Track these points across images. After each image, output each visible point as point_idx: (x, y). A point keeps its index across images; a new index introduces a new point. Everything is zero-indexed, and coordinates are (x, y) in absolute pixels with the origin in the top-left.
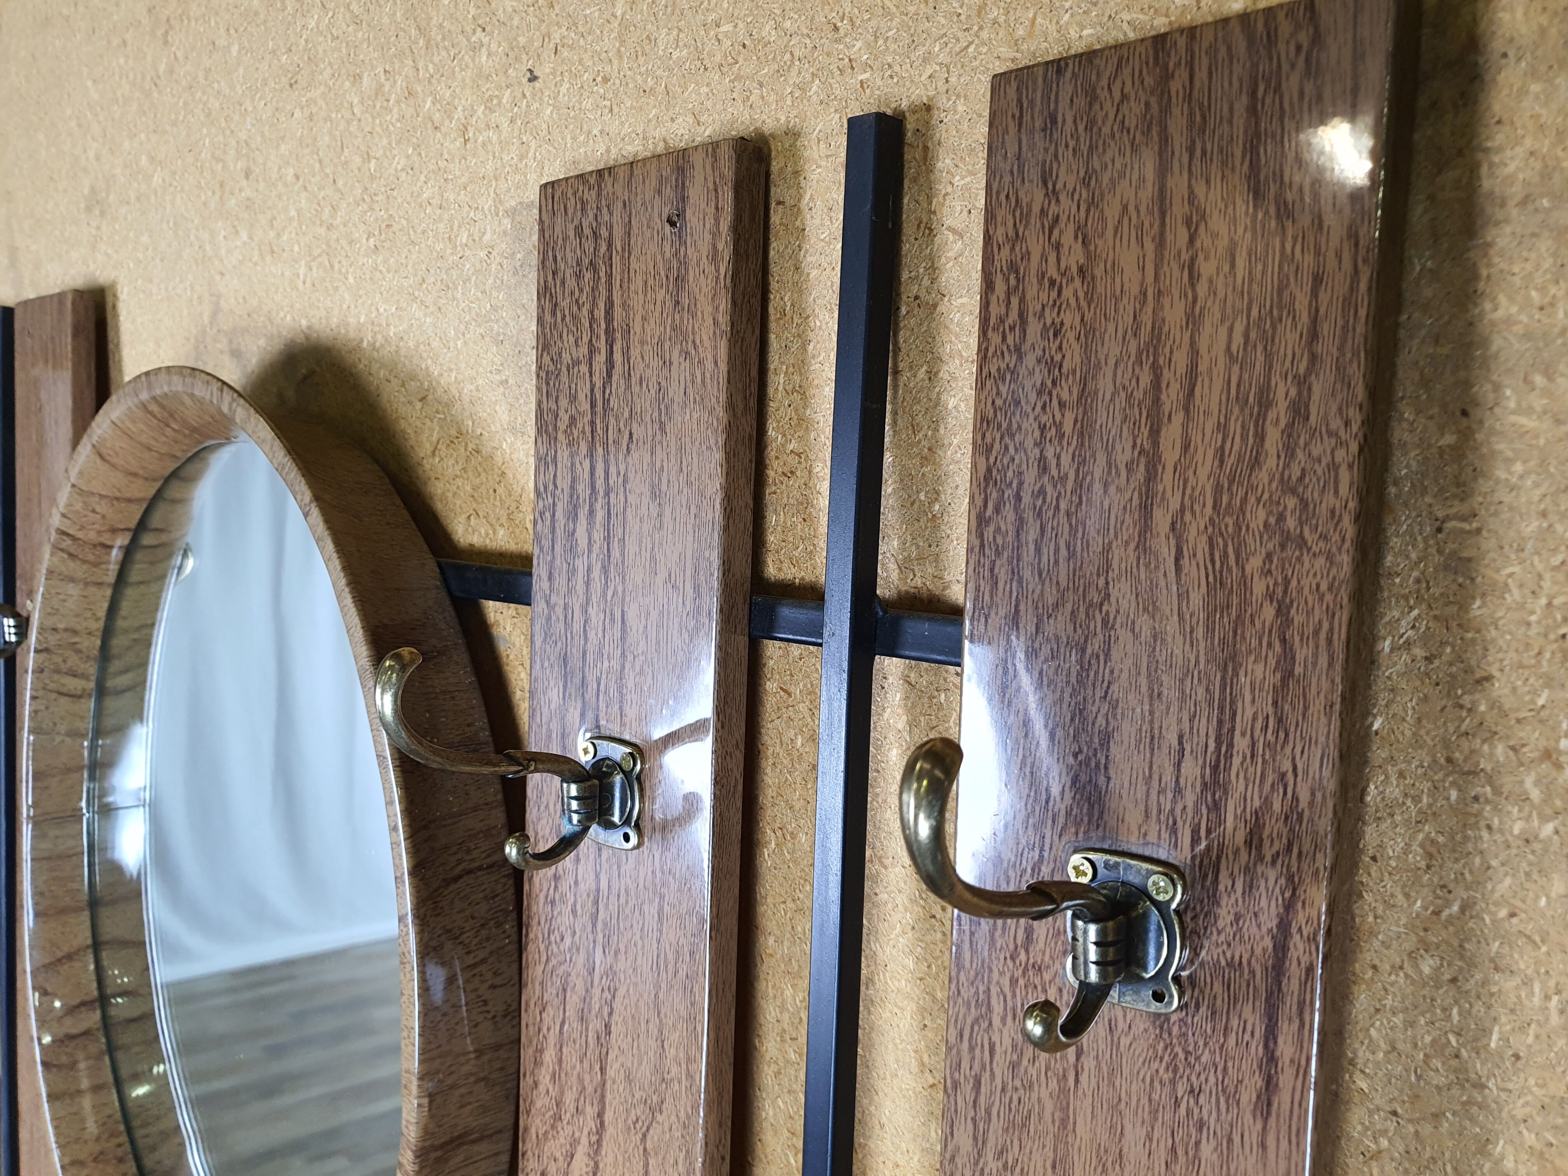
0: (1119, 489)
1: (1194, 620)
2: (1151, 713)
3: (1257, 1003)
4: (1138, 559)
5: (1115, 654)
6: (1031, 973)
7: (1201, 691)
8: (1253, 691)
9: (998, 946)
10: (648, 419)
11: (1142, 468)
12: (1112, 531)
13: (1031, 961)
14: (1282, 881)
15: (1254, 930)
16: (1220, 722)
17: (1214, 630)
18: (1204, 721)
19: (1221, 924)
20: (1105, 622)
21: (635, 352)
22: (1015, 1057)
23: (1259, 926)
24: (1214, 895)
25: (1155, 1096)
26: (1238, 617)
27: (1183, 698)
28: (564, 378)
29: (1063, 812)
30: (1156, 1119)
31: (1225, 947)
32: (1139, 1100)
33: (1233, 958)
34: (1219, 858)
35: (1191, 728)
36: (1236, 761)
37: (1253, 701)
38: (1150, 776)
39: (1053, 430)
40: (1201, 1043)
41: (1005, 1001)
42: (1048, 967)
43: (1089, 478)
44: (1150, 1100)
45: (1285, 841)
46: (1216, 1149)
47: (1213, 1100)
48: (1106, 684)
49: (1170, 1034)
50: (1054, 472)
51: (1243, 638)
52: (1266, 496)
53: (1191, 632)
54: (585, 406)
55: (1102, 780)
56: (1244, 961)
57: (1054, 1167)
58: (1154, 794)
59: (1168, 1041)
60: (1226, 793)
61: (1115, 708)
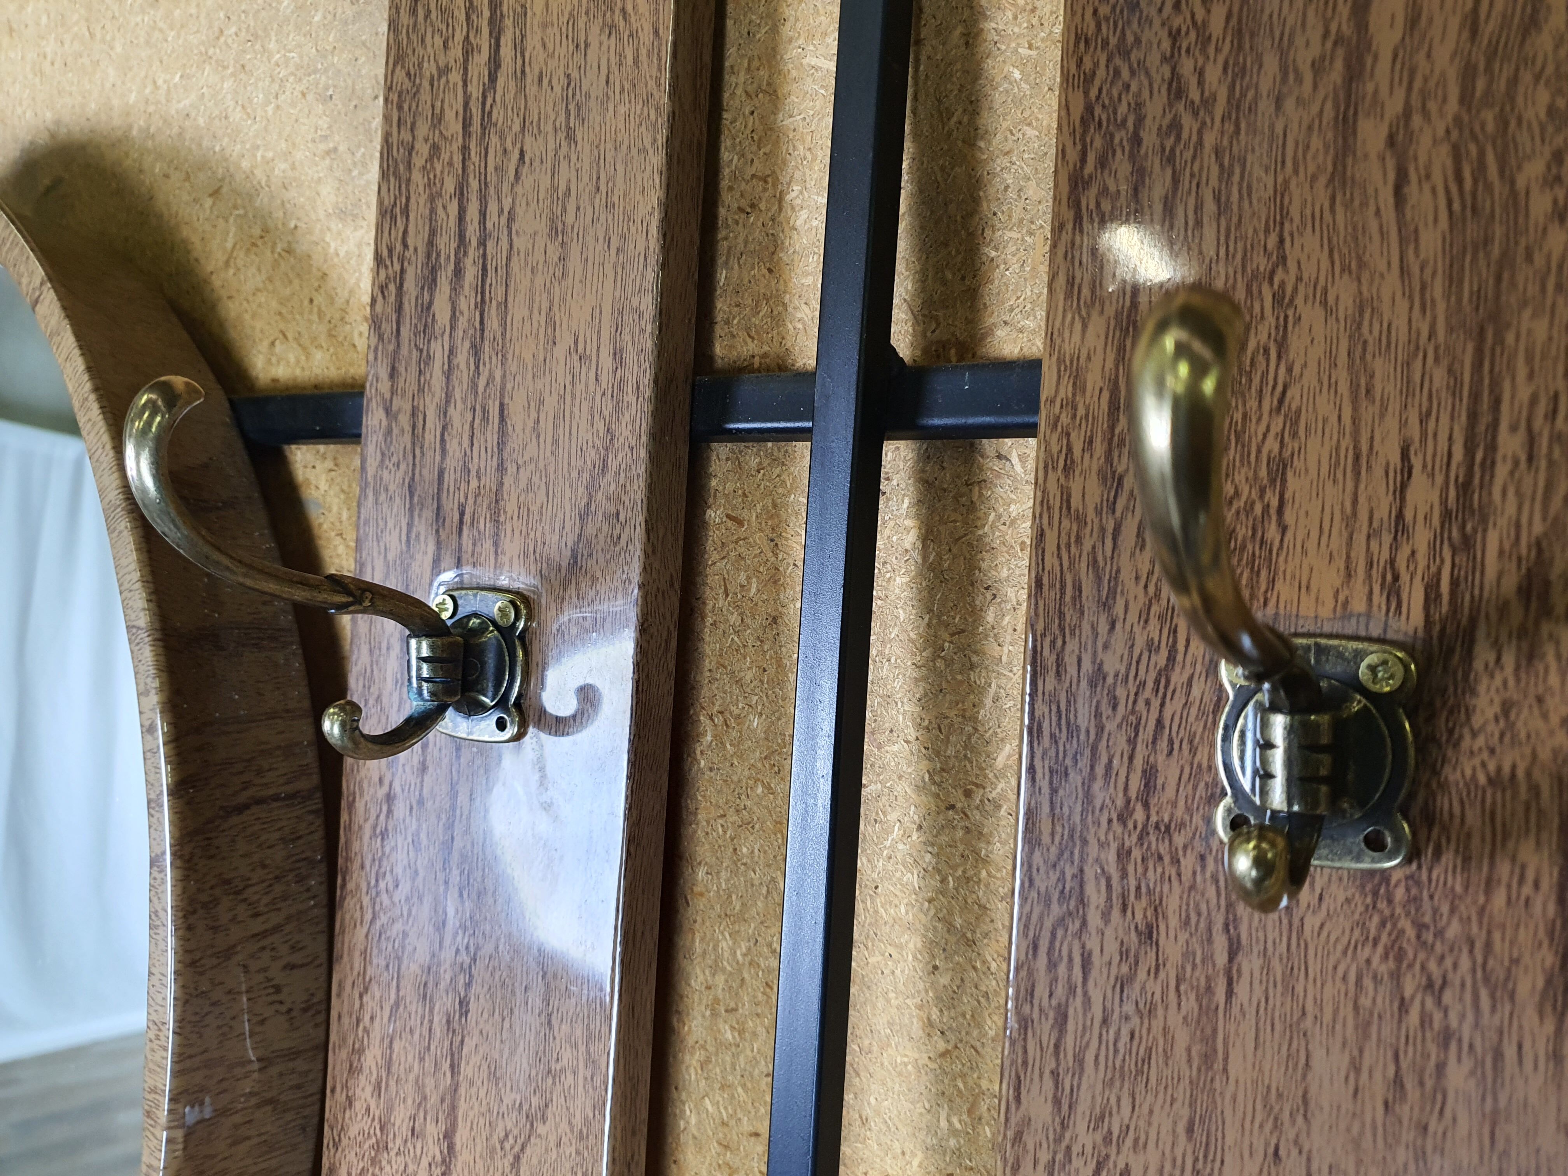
0: (1300, 101)
1: (1428, 271)
2: (1355, 421)
4: (1333, 199)
5: (1296, 343)
6: (1153, 838)
7: (1439, 376)
8: (1530, 360)
9: (1098, 804)
10: (550, 128)
11: (1339, 64)
12: (1289, 164)
13: (1154, 818)
15: (1537, 723)
16: (1473, 416)
17: (1461, 282)
18: (1445, 419)
19: (1477, 721)
20: (1278, 299)
21: (533, 42)
22: (1125, 969)
23: (1545, 717)
24: (1466, 679)
25: (1365, 1002)
27: (1407, 392)
28: (425, 96)
30: (1366, 1036)
31: (1485, 755)
32: (1336, 1011)
33: (1499, 770)
34: (1473, 621)
35: (1424, 434)
36: (1502, 470)
37: (1530, 376)
38: (1355, 513)
39: (1193, 35)
40: (1445, 909)
41: (1109, 886)
42: (1182, 825)
43: (1250, 94)
44: (1356, 1007)
46: (1472, 1073)
47: (1468, 994)
48: (1280, 388)
49: (1390, 901)
50: (1194, 94)
52: (1550, 69)
53: (1423, 288)
54: (454, 127)
55: (1272, 532)
56: (1520, 772)
57: (1190, 1130)
58: (1360, 539)
59: (1387, 912)
60: (1484, 520)
61: (1295, 423)
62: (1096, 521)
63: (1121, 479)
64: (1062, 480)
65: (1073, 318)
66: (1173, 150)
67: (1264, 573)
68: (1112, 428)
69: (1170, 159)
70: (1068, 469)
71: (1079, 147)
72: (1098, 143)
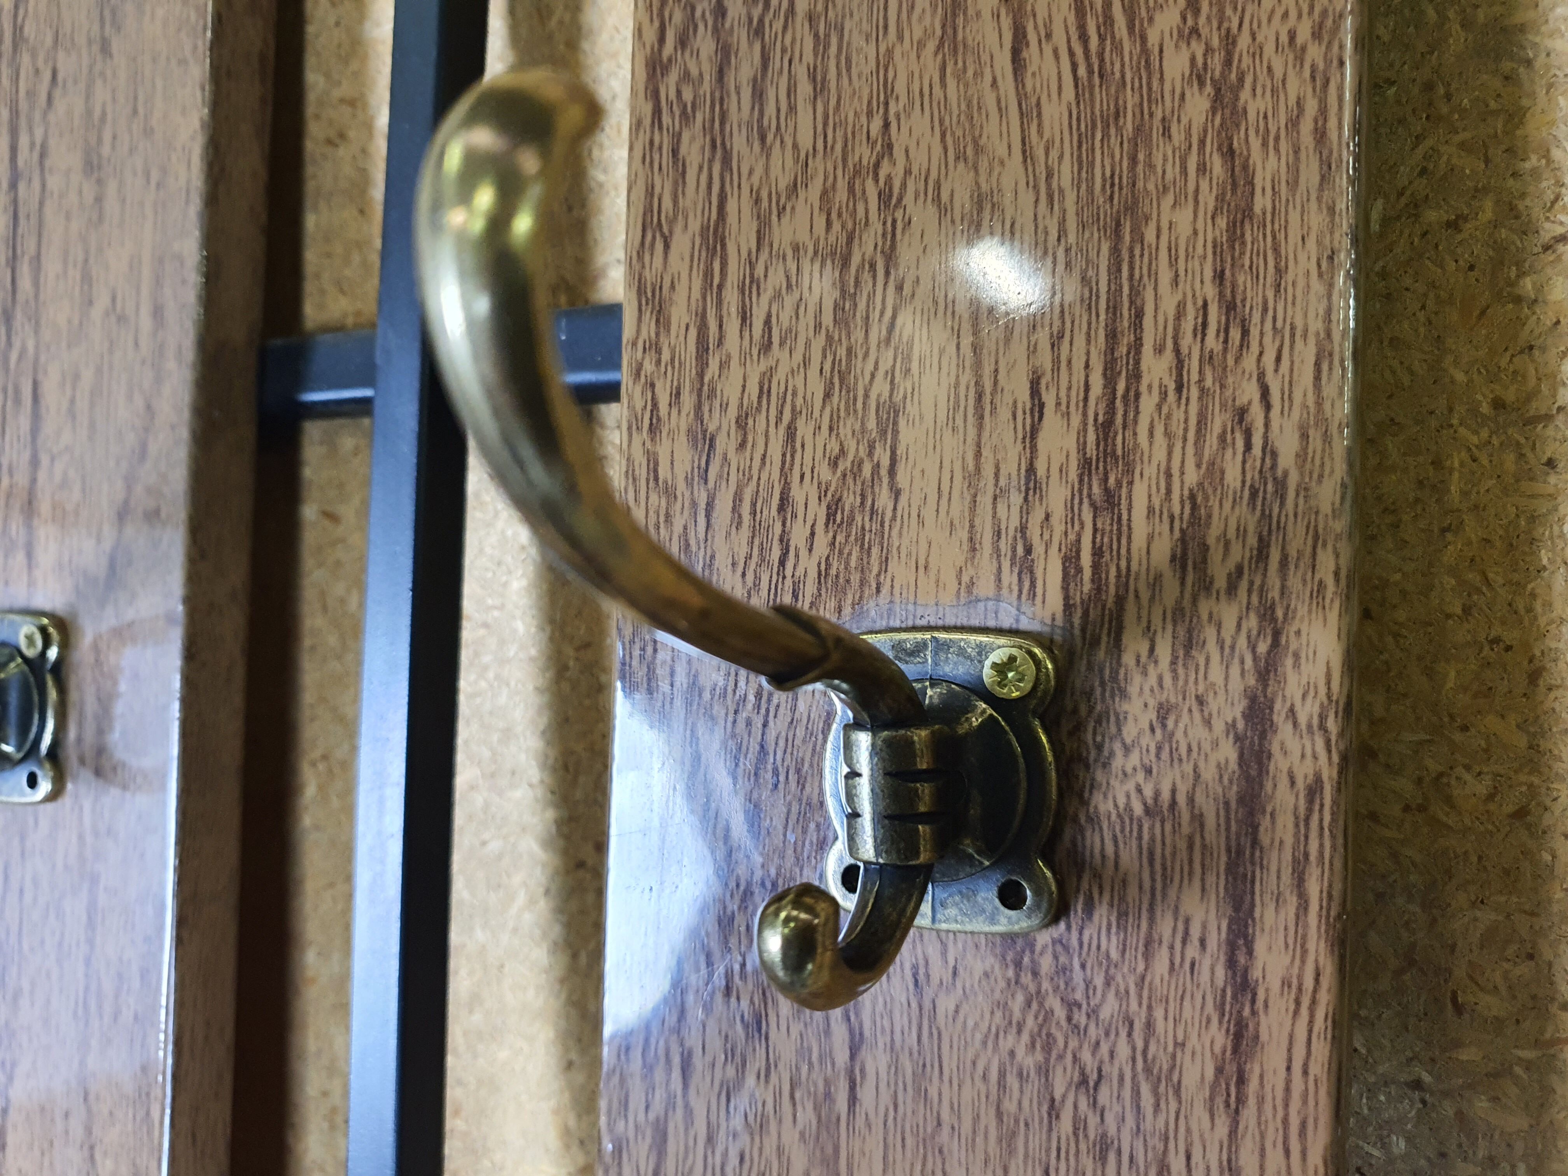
1: (1054, 154)
2: (976, 349)
3: (1211, 879)
4: (943, 69)
5: (906, 253)
8: (1173, 262)
10: (83, 40)
12: (892, 29)
14: (1252, 622)
15: (1198, 732)
16: (1112, 336)
17: (1092, 164)
19: (1129, 732)
20: (885, 199)
22: (731, 1071)
23: (1208, 723)
24: (1114, 678)
25: (1010, 1106)
26: (1138, 130)
29: (813, 574)
30: (1011, 1151)
31: (1140, 777)
32: (976, 1119)
33: (1157, 794)
34: (1120, 601)
35: (1056, 362)
36: (1148, 404)
37: (1175, 281)
38: (978, 469)
40: (1099, 981)
44: (999, 1114)
45: (1252, 540)
47: (1127, 1093)
48: (889, 313)
49: (1035, 974)
51: (1151, 166)
53: (1049, 176)
55: (884, 499)
56: (1182, 799)
58: (985, 501)
59: (1032, 988)
60: (1129, 470)
61: (908, 358)
62: (687, 494)
63: (712, 440)
64: (648, 444)
65: (654, 238)
66: (761, 21)
67: (875, 551)
68: (701, 375)
69: (759, 32)
70: (654, 429)
71: (657, 24)
72: (678, 17)
